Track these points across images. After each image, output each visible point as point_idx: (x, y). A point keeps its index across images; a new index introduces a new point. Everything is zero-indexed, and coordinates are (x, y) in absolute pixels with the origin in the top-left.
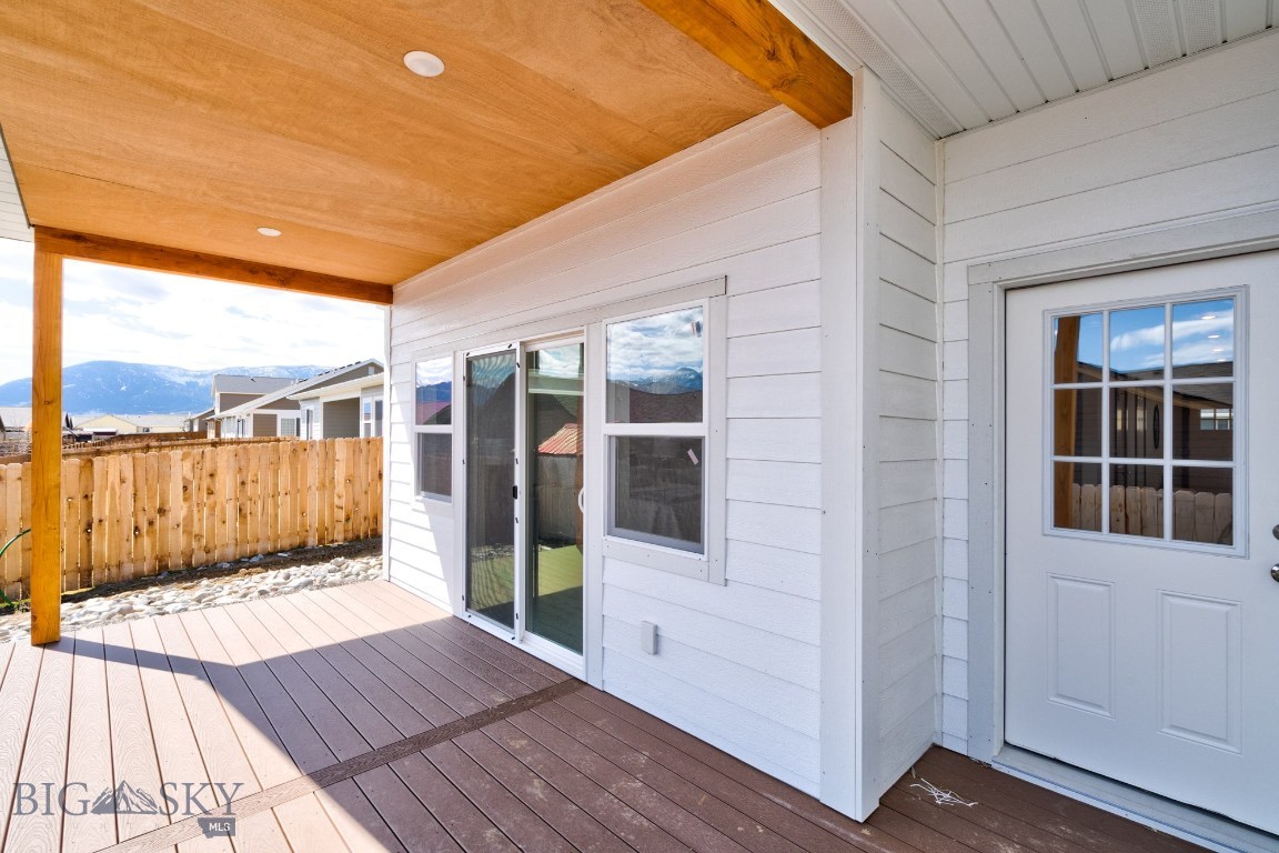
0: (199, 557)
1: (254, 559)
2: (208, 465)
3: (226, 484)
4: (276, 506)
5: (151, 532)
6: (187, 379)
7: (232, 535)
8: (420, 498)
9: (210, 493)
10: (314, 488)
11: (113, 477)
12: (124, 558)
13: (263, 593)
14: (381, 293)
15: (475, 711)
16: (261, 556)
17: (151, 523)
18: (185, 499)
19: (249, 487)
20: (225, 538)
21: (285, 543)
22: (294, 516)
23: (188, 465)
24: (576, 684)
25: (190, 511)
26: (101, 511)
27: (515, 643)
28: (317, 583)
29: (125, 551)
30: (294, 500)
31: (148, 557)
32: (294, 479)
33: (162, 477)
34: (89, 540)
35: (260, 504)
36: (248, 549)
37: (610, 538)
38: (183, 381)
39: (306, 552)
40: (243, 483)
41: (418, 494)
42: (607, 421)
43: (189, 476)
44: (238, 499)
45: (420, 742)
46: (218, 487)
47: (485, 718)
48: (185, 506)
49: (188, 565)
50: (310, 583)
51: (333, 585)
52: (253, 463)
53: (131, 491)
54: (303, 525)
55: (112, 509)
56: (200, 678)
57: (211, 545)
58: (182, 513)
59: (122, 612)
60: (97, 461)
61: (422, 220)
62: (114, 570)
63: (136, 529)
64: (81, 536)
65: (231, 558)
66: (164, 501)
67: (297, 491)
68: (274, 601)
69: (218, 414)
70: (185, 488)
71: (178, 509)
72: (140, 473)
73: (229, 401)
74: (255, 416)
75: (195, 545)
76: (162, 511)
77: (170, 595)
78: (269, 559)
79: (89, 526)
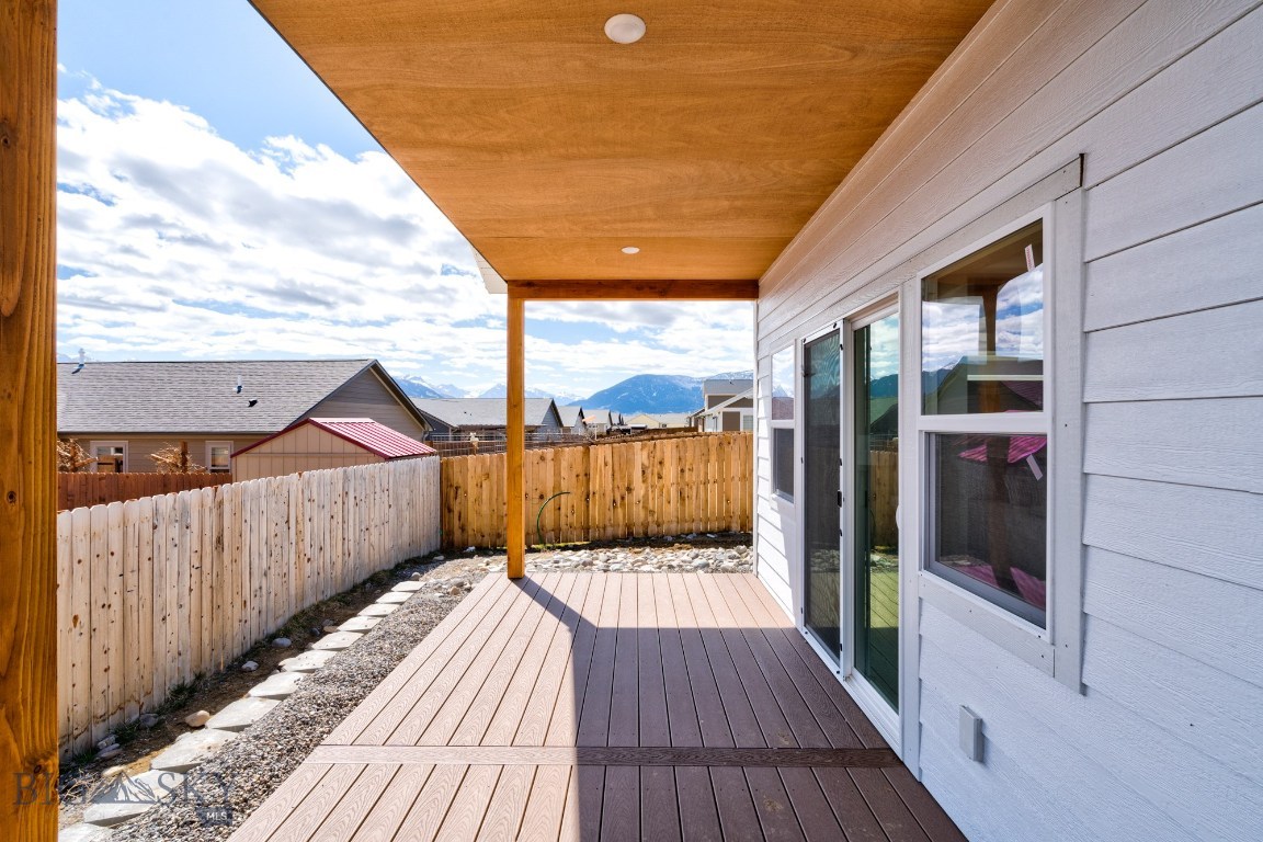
0: (653, 529)
1: (689, 537)
2: (658, 454)
3: (670, 472)
4: (706, 490)
5: (623, 505)
6: (693, 385)
7: (675, 514)
8: (774, 496)
9: (660, 477)
10: (737, 479)
11: (601, 462)
12: (607, 523)
13: (671, 567)
14: (746, 289)
15: (751, 744)
16: (694, 534)
17: (623, 498)
18: (644, 482)
19: (687, 473)
20: (669, 514)
21: (715, 525)
22: (720, 502)
23: (645, 453)
24: (889, 758)
25: (647, 491)
26: (594, 486)
27: (840, 678)
28: (713, 567)
29: (607, 518)
30: (720, 488)
31: (621, 523)
32: (720, 469)
33: (629, 462)
34: (588, 507)
35: (694, 488)
36: (686, 526)
37: (927, 575)
38: (690, 386)
39: (729, 536)
40: (682, 471)
41: (774, 492)
42: (924, 412)
43: (646, 463)
44: (678, 484)
45: (679, 757)
46: (664, 473)
47: (757, 757)
48: (643, 486)
49: (646, 534)
50: (707, 565)
51: (725, 570)
52: (689, 455)
53: (610, 472)
54: (728, 511)
55: (600, 486)
56: (570, 630)
57: (660, 520)
58: (642, 492)
59: (585, 564)
60: (592, 447)
61: (738, 203)
62: (602, 530)
63: (614, 501)
64: (584, 503)
65: (674, 534)
66: (630, 483)
67: (721, 480)
68: (674, 577)
69: (707, 411)
70: (643, 472)
71: (639, 489)
72: (616, 458)
73: (714, 401)
74: (724, 413)
75: (650, 519)
76: (629, 489)
77: (621, 556)
78: (700, 538)
79: (588, 496)
